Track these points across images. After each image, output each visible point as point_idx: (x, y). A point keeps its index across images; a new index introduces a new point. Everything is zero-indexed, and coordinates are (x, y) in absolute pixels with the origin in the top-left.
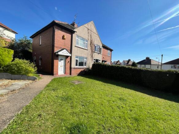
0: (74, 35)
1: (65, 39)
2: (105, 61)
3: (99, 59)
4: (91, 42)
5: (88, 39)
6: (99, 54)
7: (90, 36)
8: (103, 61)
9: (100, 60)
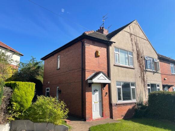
0: (111, 48)
1: (99, 56)
2: (169, 87)
3: (157, 83)
4: (138, 55)
5: (133, 50)
6: (156, 74)
7: (134, 44)
8: (164, 86)
9: (158, 86)
